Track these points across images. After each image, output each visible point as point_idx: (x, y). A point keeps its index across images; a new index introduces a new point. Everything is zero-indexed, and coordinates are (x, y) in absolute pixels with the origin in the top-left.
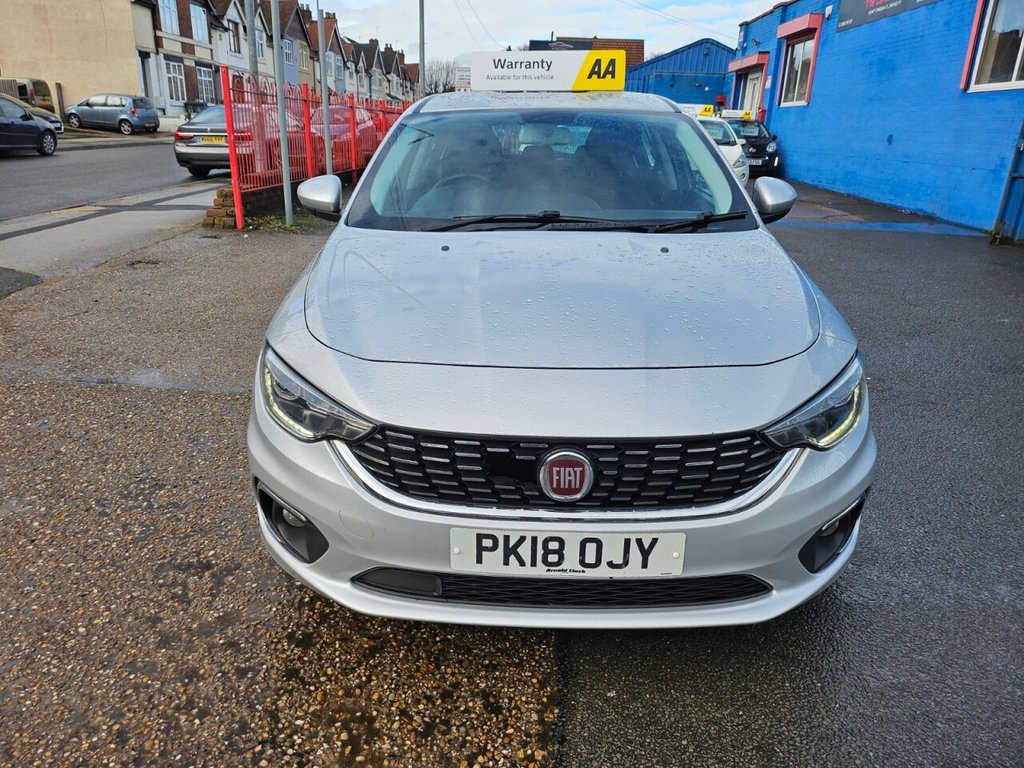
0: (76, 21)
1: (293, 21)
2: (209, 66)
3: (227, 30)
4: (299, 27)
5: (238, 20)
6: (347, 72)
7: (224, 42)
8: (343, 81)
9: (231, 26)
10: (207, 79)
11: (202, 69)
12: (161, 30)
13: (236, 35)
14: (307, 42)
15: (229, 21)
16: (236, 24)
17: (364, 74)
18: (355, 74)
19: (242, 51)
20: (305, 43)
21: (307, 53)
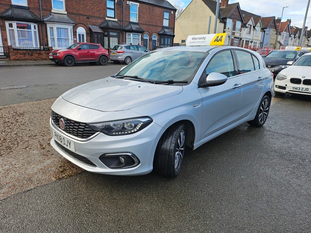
0: (204, 28)
1: (272, 23)
2: (238, 38)
3: (247, 27)
4: (274, 25)
5: (252, 24)
6: (290, 38)
7: (245, 31)
8: (288, 41)
9: (249, 26)
10: (237, 42)
11: (236, 39)
12: (226, 29)
13: (250, 29)
14: (276, 29)
15: (248, 25)
16: (251, 26)
17: (297, 38)
18: (293, 39)
19: (251, 33)
20: (275, 30)
21: (275, 32)
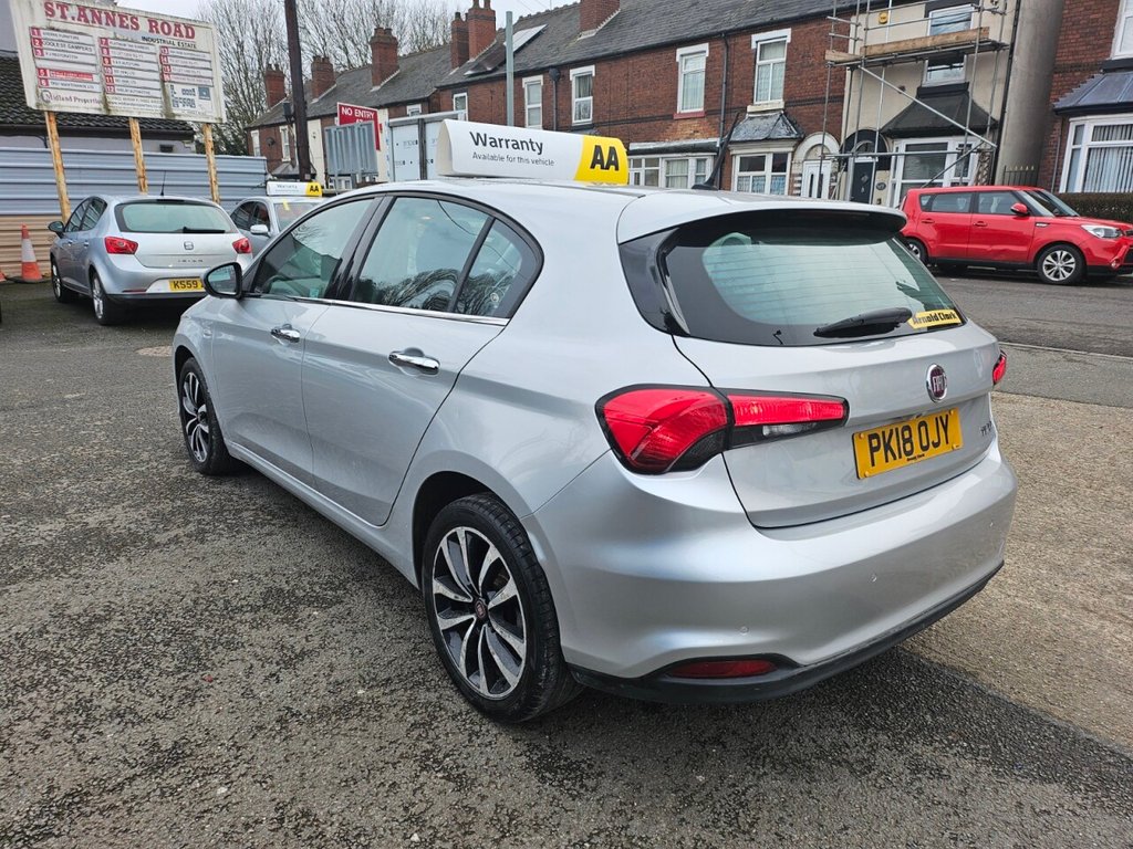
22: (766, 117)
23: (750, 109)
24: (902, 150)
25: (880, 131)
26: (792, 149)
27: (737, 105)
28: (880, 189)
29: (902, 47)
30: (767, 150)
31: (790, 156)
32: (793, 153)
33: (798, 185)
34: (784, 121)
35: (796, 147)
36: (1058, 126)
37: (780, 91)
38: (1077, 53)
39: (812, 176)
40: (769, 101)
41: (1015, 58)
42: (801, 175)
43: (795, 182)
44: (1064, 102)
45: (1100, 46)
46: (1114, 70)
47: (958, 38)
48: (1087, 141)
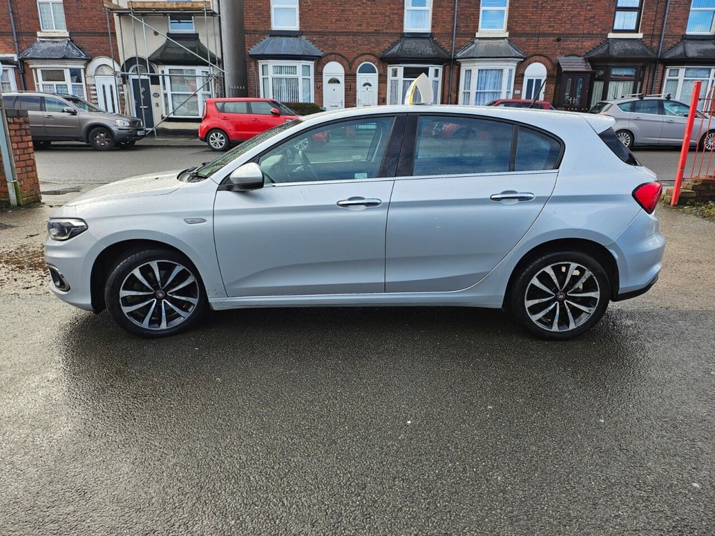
22: (57, 42)
23: (39, 34)
24: (167, 72)
25: (149, 58)
26: (83, 67)
27: (26, 30)
28: (156, 97)
29: (157, 6)
30: (65, 66)
31: (82, 71)
32: (85, 70)
33: (94, 92)
34: (72, 46)
35: (86, 65)
36: (253, 64)
37: (64, 24)
38: (254, 24)
39: (104, 86)
40: (55, 30)
41: (222, 22)
42: (95, 85)
43: (91, 90)
44: (254, 51)
45: (266, 22)
46: (275, 36)
47: (192, 5)
48: (271, 73)
